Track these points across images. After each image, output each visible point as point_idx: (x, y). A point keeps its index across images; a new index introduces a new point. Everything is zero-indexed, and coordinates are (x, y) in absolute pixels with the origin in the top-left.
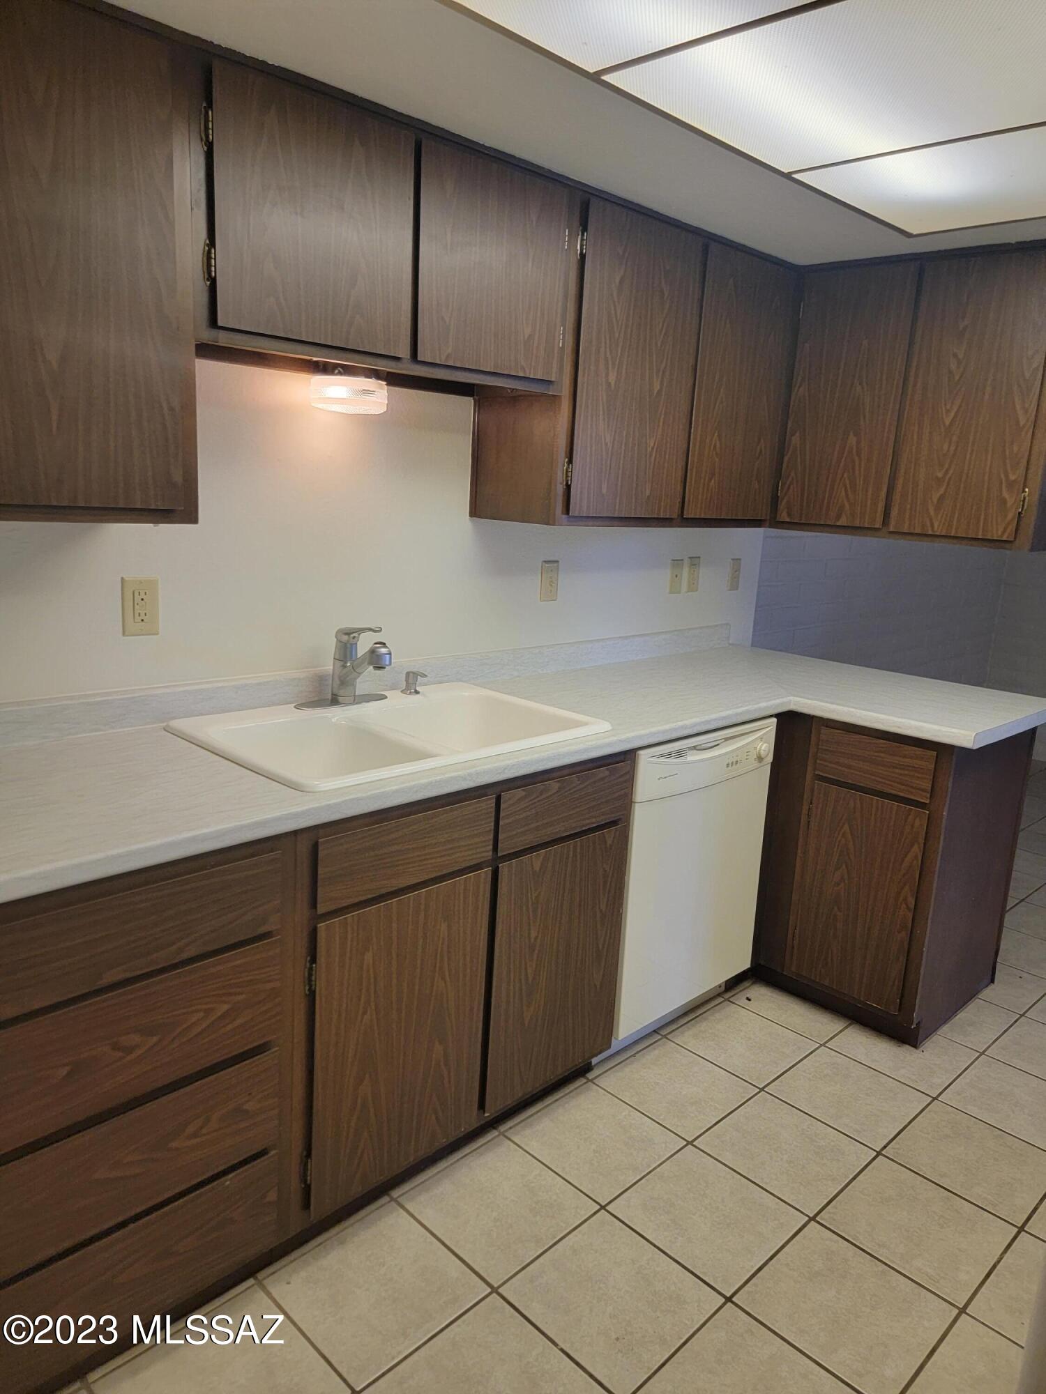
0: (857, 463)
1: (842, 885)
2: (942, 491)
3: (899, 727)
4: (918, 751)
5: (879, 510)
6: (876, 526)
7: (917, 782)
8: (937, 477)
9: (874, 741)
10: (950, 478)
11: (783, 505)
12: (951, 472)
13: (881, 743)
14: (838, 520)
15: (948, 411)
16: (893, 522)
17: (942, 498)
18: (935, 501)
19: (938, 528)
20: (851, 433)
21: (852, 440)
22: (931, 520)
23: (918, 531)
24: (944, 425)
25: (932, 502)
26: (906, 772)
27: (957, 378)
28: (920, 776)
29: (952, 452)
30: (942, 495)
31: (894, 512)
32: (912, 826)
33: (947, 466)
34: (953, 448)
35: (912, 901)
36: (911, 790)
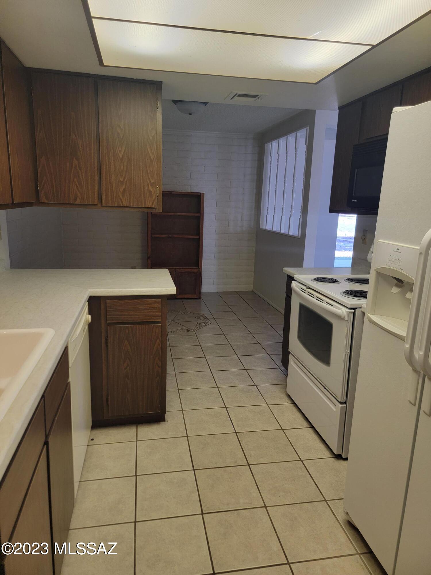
0: (80, 173)
1: (128, 368)
2: (124, 187)
3: (145, 292)
4: (153, 300)
5: (96, 196)
6: (96, 204)
7: (155, 313)
8: (120, 181)
9: (133, 301)
10: (126, 181)
11: (42, 194)
12: (126, 178)
13: (137, 301)
14: (76, 201)
15: (120, 151)
16: (104, 202)
17: (124, 190)
18: (121, 191)
19: (125, 204)
20: (74, 159)
21: (75, 162)
22: (121, 200)
23: (116, 205)
24: (120, 157)
25: (120, 192)
26: (149, 311)
27: (122, 136)
28: (155, 310)
29: (125, 170)
30: (124, 189)
31: (104, 197)
32: (156, 332)
33: (124, 176)
34: (125, 168)
35: (159, 363)
36: (153, 317)
